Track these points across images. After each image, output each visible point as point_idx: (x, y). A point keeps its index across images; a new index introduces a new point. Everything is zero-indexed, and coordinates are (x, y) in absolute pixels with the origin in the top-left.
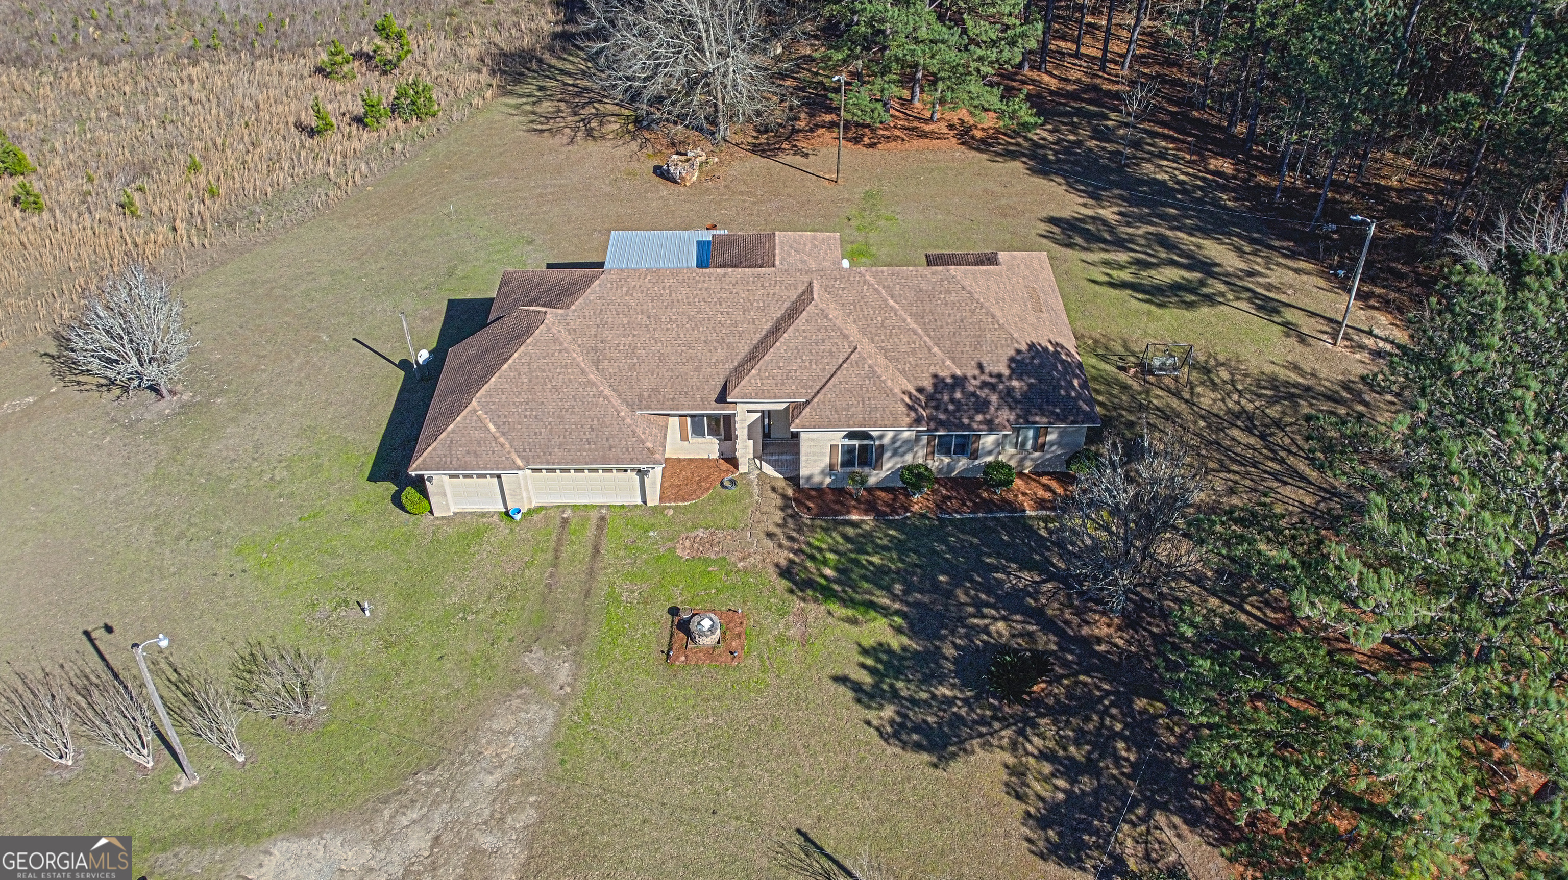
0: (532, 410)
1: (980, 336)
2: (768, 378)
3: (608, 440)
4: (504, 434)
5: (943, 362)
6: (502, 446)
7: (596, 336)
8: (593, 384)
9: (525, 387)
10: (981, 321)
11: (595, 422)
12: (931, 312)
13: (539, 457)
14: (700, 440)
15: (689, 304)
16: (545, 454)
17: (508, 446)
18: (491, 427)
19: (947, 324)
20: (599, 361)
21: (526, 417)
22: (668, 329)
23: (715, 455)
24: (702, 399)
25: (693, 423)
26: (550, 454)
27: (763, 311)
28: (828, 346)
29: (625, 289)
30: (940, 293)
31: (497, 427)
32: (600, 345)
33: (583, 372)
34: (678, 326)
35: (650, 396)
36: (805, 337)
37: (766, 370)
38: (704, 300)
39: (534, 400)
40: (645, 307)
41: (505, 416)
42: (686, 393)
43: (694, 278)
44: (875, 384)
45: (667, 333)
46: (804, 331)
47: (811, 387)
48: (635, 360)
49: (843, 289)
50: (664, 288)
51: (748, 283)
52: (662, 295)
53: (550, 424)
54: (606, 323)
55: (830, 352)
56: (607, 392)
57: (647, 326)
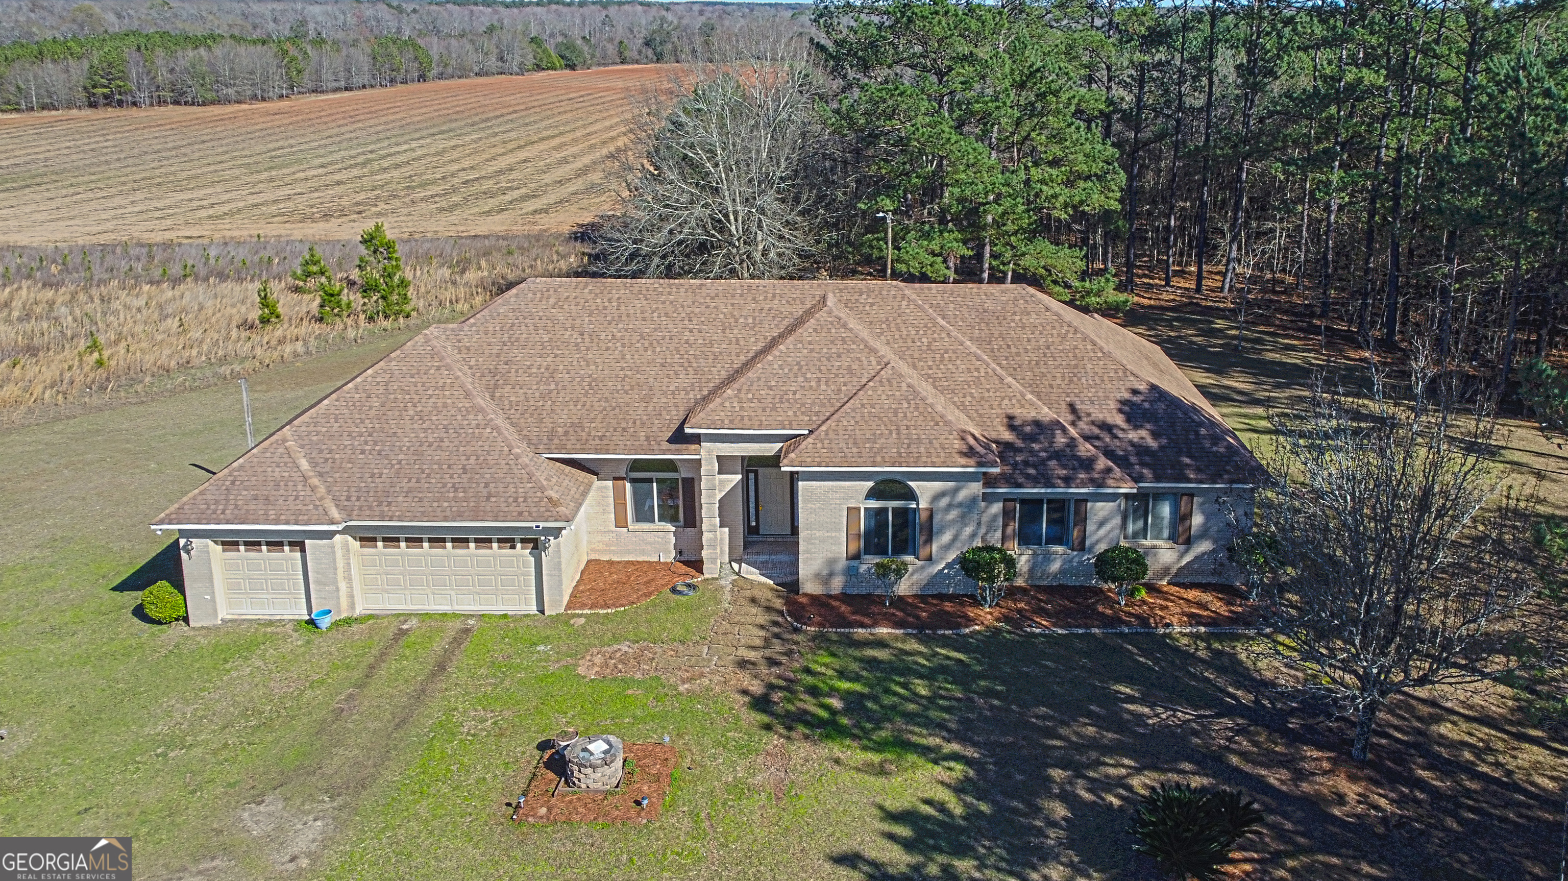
0: (375, 443)
1: (1076, 366)
2: (751, 401)
3: (487, 485)
4: (321, 475)
5: (1023, 396)
6: (313, 489)
7: (498, 356)
8: (481, 410)
9: (373, 412)
10: (1076, 348)
11: (472, 460)
12: (1001, 336)
13: (370, 508)
14: (646, 526)
15: (644, 319)
16: (380, 504)
17: (322, 490)
18: (304, 464)
19: (1026, 350)
20: (496, 386)
21: (363, 452)
22: (608, 349)
23: (669, 556)
24: (647, 438)
25: (635, 493)
26: (389, 504)
27: (752, 328)
28: (845, 362)
29: (552, 301)
30: (1015, 313)
31: (314, 464)
32: (503, 368)
33: (468, 395)
34: (623, 346)
35: (566, 433)
36: (812, 350)
37: (749, 391)
38: (666, 315)
39: (382, 430)
40: (578, 321)
41: (331, 451)
42: (624, 430)
43: (655, 289)
44: (917, 408)
45: (606, 354)
46: (810, 343)
47: (817, 414)
48: (553, 386)
49: (872, 305)
50: (610, 301)
51: (733, 296)
52: (605, 308)
53: (399, 462)
54: (517, 340)
55: (849, 368)
56: (500, 421)
57: (577, 345)
